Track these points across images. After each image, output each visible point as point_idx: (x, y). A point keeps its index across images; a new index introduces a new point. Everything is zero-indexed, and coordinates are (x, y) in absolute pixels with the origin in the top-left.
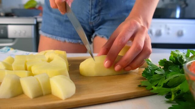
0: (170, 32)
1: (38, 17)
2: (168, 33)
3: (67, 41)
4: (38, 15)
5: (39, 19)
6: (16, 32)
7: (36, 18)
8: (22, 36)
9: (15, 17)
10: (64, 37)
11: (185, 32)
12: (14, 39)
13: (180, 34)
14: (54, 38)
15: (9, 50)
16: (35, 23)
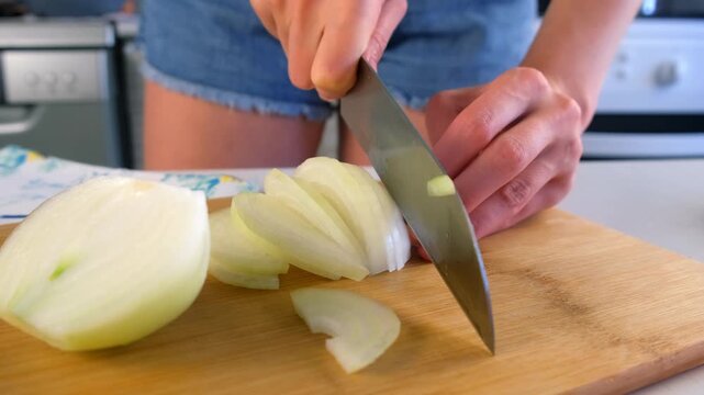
0: (629, 69)
1: (118, 17)
2: (621, 76)
3: (262, 107)
4: (119, 9)
5: (128, 27)
6: (36, 81)
7: (113, 23)
8: (62, 94)
9: (29, 18)
10: (251, 93)
11: (683, 68)
12: (29, 107)
13: (665, 78)
14: (214, 99)
15: (21, 160)
16: (109, 40)
